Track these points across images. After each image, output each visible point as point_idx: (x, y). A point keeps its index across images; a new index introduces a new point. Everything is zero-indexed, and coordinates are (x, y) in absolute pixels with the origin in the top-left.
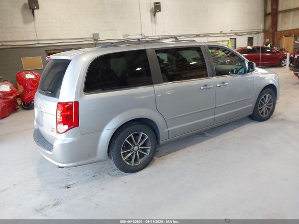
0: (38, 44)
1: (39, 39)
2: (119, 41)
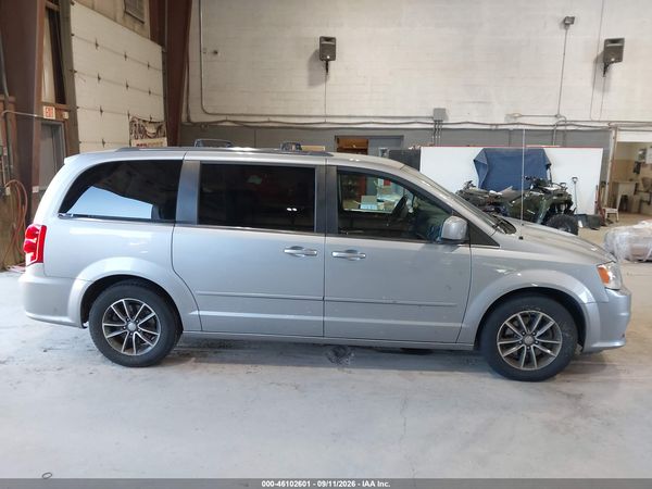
0: (325, 123)
1: (328, 114)
2: (494, 127)
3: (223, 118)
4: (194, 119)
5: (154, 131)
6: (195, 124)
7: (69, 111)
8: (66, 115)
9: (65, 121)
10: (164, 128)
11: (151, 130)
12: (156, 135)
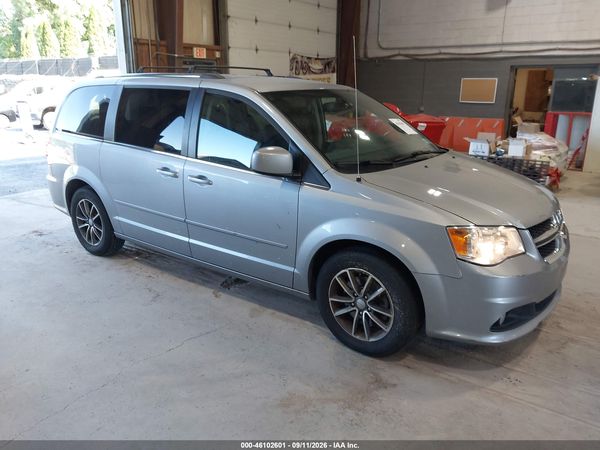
1: (505, 41)
3: (396, 52)
4: (371, 54)
5: (321, 67)
6: (372, 59)
7: (221, 51)
8: (218, 55)
9: (217, 59)
10: (334, 64)
11: (317, 66)
12: (322, 72)
